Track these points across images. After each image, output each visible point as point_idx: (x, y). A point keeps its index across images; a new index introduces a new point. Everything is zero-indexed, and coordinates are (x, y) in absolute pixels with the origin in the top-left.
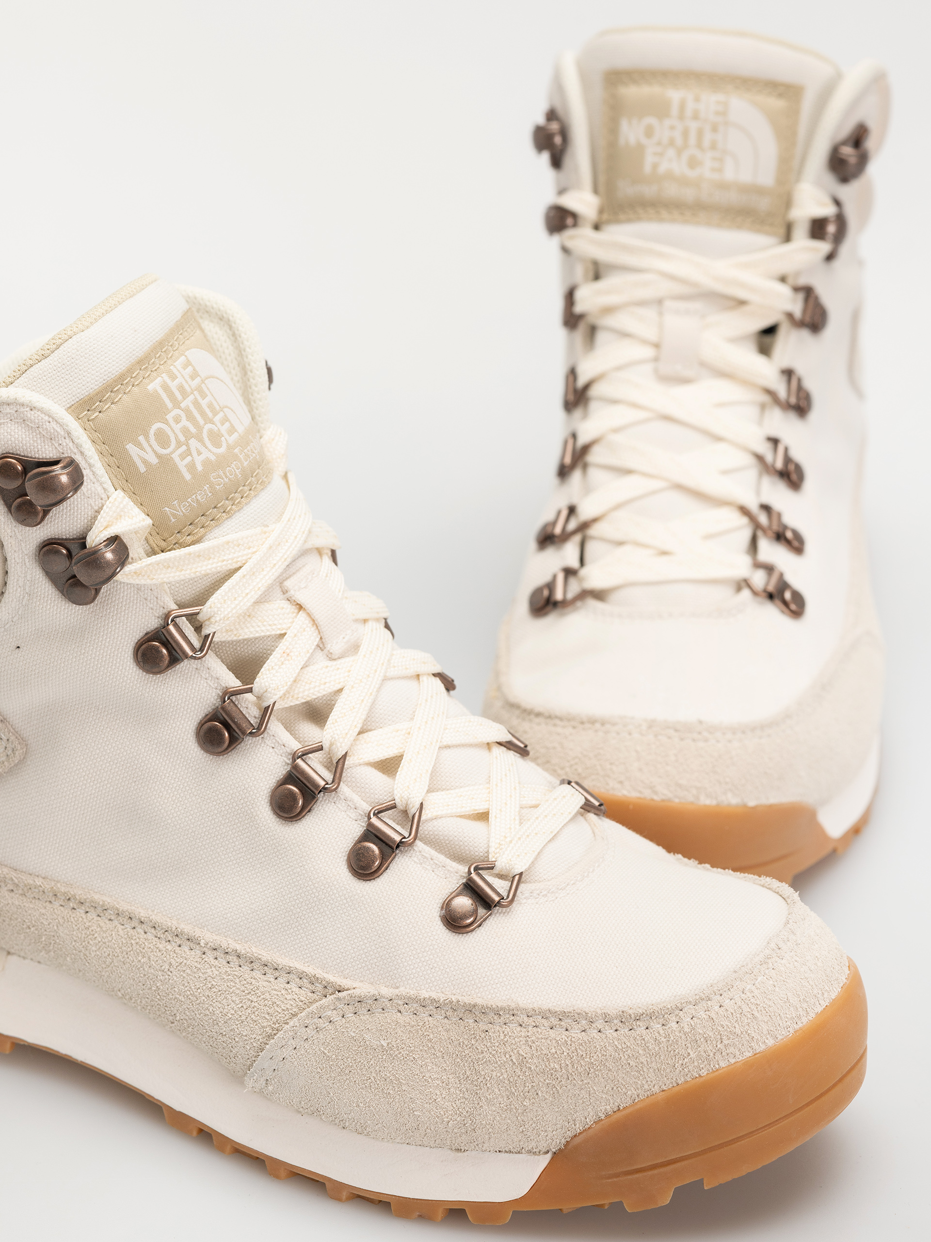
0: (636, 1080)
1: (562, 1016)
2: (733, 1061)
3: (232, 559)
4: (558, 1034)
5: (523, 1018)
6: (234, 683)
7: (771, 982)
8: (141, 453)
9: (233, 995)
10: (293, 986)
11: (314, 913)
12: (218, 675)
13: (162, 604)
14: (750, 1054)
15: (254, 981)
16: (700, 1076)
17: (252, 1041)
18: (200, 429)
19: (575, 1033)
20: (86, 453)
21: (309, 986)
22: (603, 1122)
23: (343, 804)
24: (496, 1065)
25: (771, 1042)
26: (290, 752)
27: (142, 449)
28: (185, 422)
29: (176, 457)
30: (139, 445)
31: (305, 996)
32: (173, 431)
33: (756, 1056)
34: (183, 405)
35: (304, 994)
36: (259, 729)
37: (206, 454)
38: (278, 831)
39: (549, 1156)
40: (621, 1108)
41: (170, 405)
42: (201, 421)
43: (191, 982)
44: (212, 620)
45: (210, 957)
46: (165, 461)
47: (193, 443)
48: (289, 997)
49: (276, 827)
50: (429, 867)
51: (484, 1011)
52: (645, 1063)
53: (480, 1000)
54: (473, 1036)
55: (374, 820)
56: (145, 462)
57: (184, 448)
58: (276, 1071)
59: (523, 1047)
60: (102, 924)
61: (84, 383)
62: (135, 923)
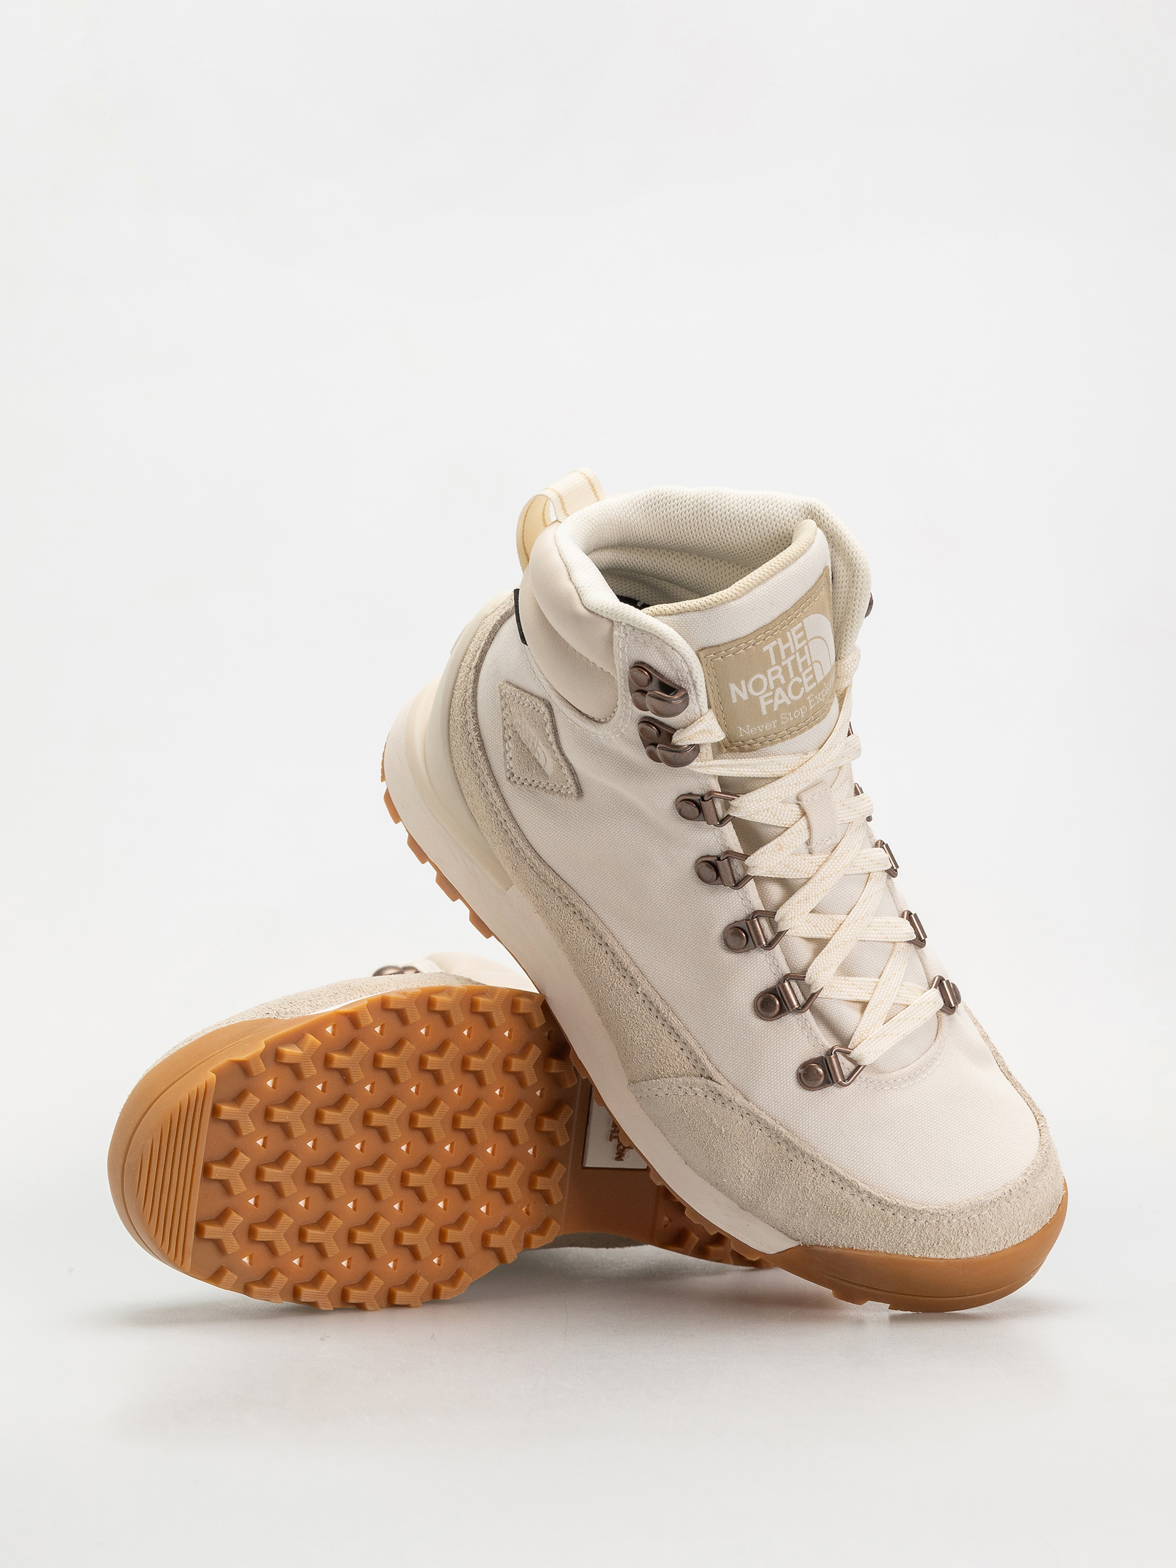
5: (818, 1166)
6: (737, 848)
7: (991, 1218)
8: (738, 691)
10: (684, 1054)
12: (727, 839)
13: (708, 784)
14: (953, 1258)
17: (643, 1069)
18: (788, 680)
19: (847, 1193)
20: (698, 687)
22: (839, 1250)
23: (770, 960)
25: (971, 1254)
26: (751, 908)
27: (741, 689)
28: (780, 676)
29: (762, 699)
30: (739, 686)
32: (768, 681)
33: (957, 1260)
34: (783, 664)
35: (688, 1066)
36: (738, 884)
37: (785, 699)
38: (719, 953)
39: (798, 1243)
41: (773, 662)
42: (792, 675)
44: (739, 807)
45: (640, 998)
46: (753, 701)
47: (779, 691)
48: (678, 1059)
49: (719, 950)
50: (806, 1034)
51: (795, 1148)
54: (781, 1157)
55: (785, 983)
56: (738, 696)
57: (771, 693)
62: (602, 942)
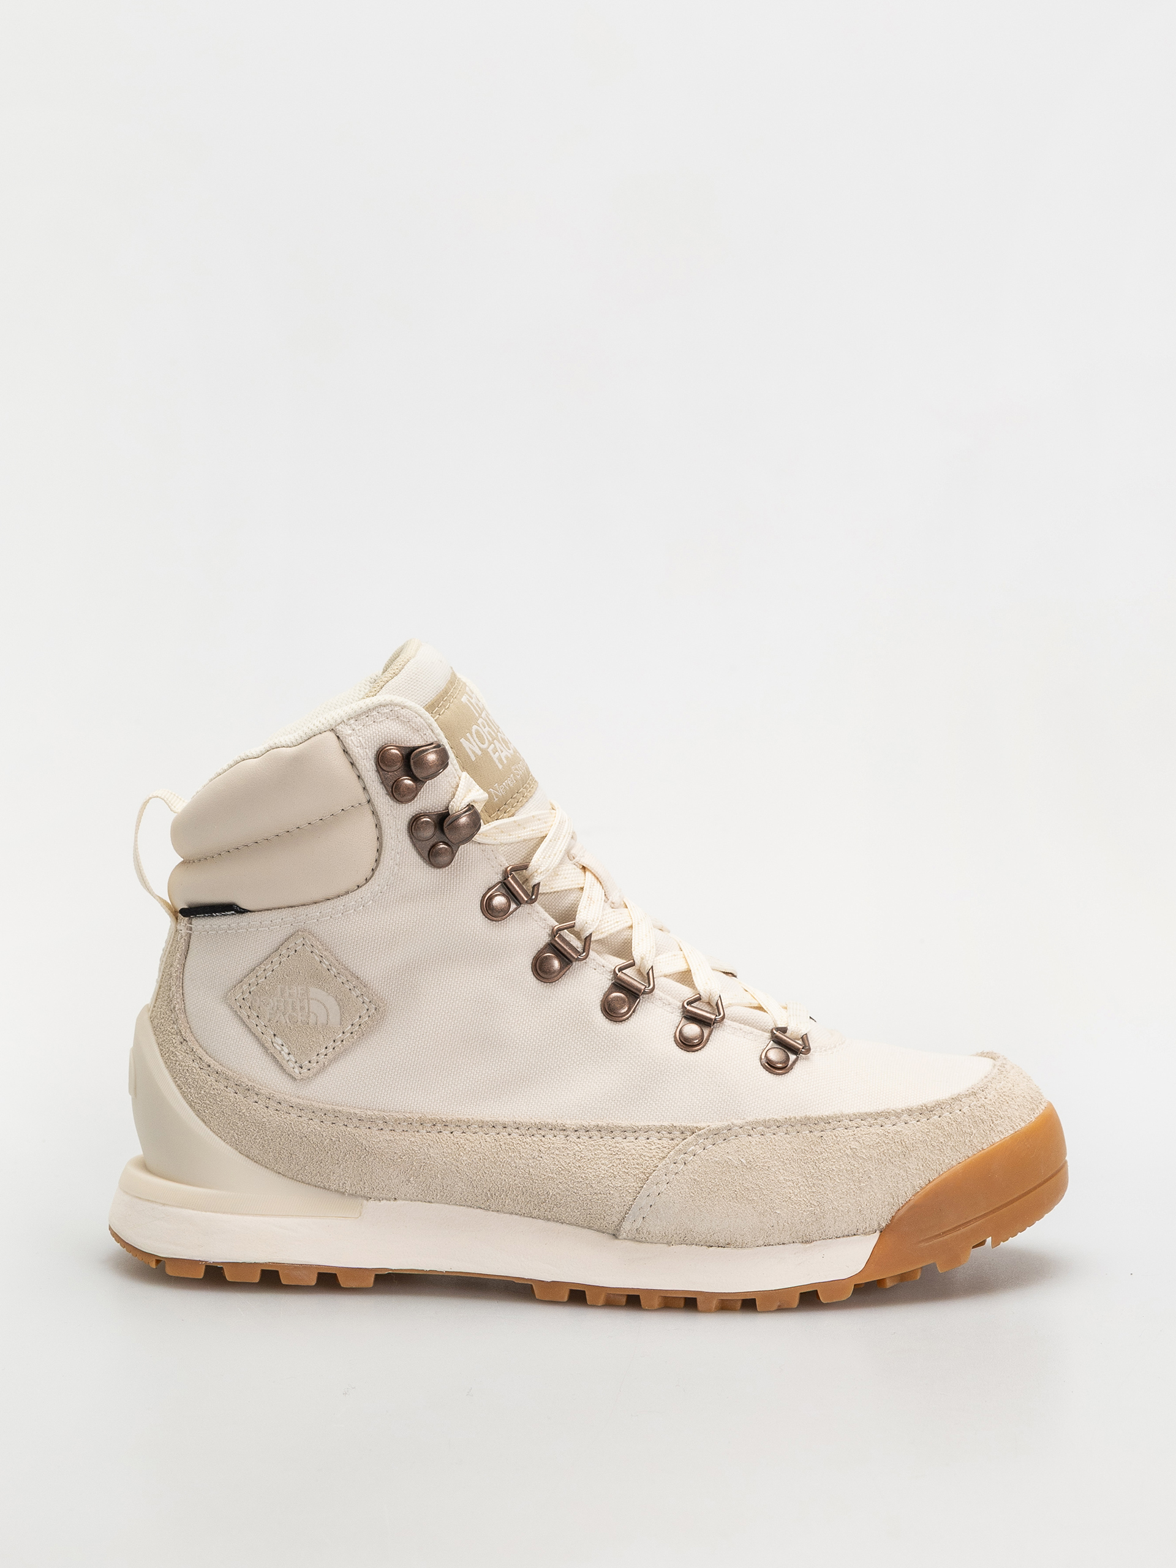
0: (939, 1157)
1: (877, 1115)
2: (1002, 1137)
3: (538, 829)
4: (876, 1129)
5: (846, 1122)
6: (556, 924)
8: (472, 748)
9: (601, 1159)
10: (653, 1139)
11: (658, 1083)
15: (618, 1145)
16: (982, 1149)
17: (627, 1188)
21: (668, 1135)
23: (659, 1003)
24: (834, 1160)
26: (609, 970)
28: (488, 728)
29: (490, 751)
30: (467, 739)
31: (667, 1143)
32: (484, 733)
36: (583, 954)
37: (504, 753)
38: (613, 1029)
39: (877, 1234)
40: (931, 1180)
41: (476, 715)
43: (561, 1160)
44: (539, 871)
45: (573, 1137)
46: (485, 754)
47: (496, 743)
48: (653, 1148)
49: (611, 1027)
50: (740, 1036)
51: (817, 1121)
52: (943, 1142)
53: (814, 1112)
54: (811, 1143)
55: (689, 1008)
56: (474, 752)
58: (653, 1206)
59: (853, 1143)
60: (469, 1137)
61: (426, 692)
62: (499, 1128)
